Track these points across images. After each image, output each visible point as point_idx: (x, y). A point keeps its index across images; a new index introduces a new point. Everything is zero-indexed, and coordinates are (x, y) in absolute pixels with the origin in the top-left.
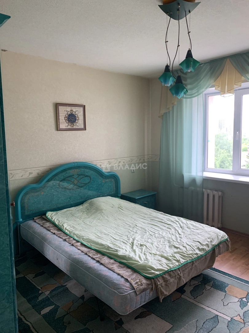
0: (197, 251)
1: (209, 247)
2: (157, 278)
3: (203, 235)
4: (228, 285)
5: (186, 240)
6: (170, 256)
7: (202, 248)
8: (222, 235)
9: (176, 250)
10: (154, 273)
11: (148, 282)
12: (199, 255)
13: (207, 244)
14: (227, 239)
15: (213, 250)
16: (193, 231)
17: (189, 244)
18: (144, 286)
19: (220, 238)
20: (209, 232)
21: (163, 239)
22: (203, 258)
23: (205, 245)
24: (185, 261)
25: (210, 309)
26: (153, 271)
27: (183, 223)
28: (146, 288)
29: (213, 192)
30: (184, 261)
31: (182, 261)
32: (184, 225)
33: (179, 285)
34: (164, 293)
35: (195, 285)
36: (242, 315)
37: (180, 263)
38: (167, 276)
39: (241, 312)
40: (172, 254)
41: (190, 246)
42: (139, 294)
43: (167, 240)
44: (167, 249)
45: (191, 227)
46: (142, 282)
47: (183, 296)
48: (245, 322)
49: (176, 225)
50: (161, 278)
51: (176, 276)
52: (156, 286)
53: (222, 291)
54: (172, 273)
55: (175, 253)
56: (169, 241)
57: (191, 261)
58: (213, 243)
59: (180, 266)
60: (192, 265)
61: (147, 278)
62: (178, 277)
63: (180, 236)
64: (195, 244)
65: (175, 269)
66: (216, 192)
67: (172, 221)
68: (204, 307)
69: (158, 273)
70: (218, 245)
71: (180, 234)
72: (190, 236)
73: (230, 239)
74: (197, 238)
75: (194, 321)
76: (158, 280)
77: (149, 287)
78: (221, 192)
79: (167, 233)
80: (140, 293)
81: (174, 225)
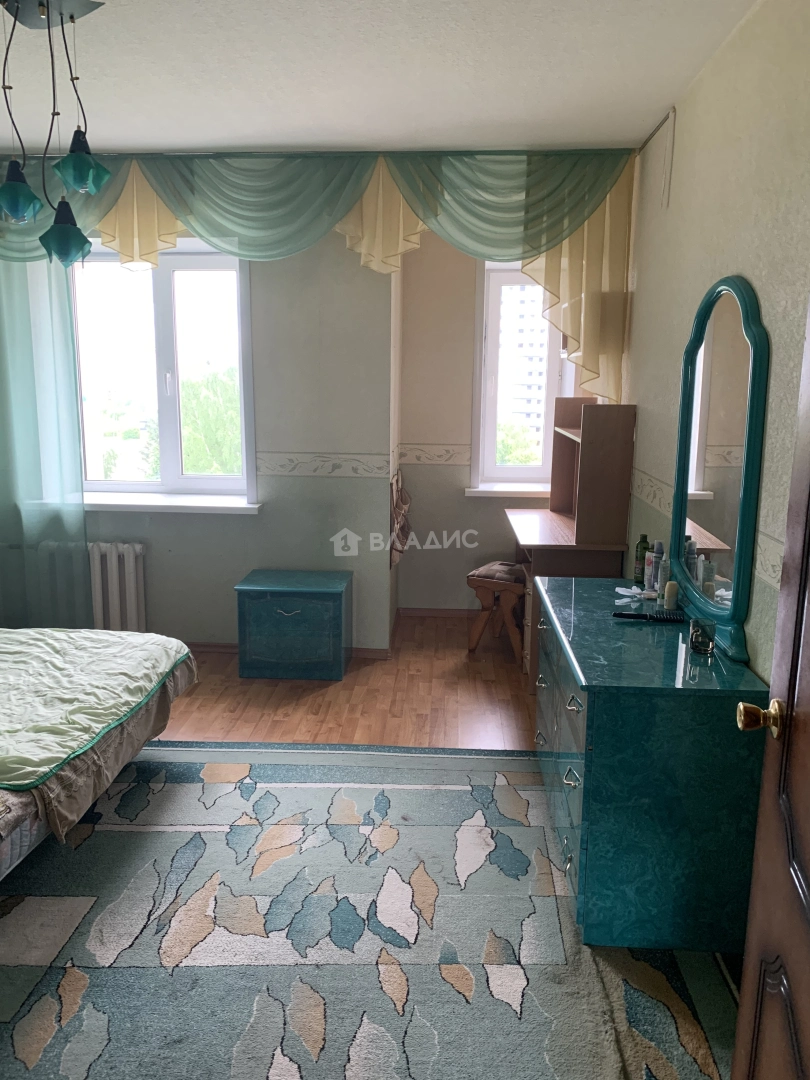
0: (127, 697)
1: (151, 681)
2: (44, 783)
3: (127, 656)
4: (202, 765)
5: (86, 678)
6: (61, 724)
7: (135, 688)
8: (176, 647)
9: (70, 707)
10: (35, 772)
11: (23, 800)
12: (134, 704)
13: (146, 675)
14: (187, 654)
15: (163, 687)
16: (96, 653)
17: (100, 685)
18: (15, 813)
19: (173, 653)
20: (143, 644)
21: (15, 692)
22: (143, 712)
23: (142, 678)
24: (104, 725)
25: (178, 828)
26: (30, 769)
27: (56, 640)
28: (22, 816)
29: (117, 547)
30: (100, 726)
31: (98, 727)
32: (65, 645)
33: (98, 791)
34: (66, 818)
35: (123, 792)
36: (250, 811)
37: (94, 732)
38: (68, 773)
39: (248, 807)
40: (64, 716)
41: (105, 689)
42: (7, 836)
43: (28, 692)
44: (42, 710)
45: (88, 644)
46: (7, 803)
47: (98, 828)
48: (261, 821)
49: (39, 650)
50: (55, 781)
51: (88, 768)
52: (45, 805)
53: (192, 782)
54: (78, 762)
55: (72, 712)
56: (36, 692)
57: (117, 723)
58: (160, 670)
59: (95, 741)
60: (122, 733)
61: (16, 790)
62: (95, 769)
63: (65, 672)
64: (115, 680)
65: (85, 749)
66: (126, 546)
67: (22, 643)
68: (160, 828)
69: (45, 769)
70: (172, 672)
71: (60, 669)
72: (93, 667)
73: (193, 654)
74: (114, 665)
75: (148, 865)
76: (49, 788)
77: (29, 810)
78: (140, 543)
79: (21, 676)
80: (10, 833)
81: (35, 651)
